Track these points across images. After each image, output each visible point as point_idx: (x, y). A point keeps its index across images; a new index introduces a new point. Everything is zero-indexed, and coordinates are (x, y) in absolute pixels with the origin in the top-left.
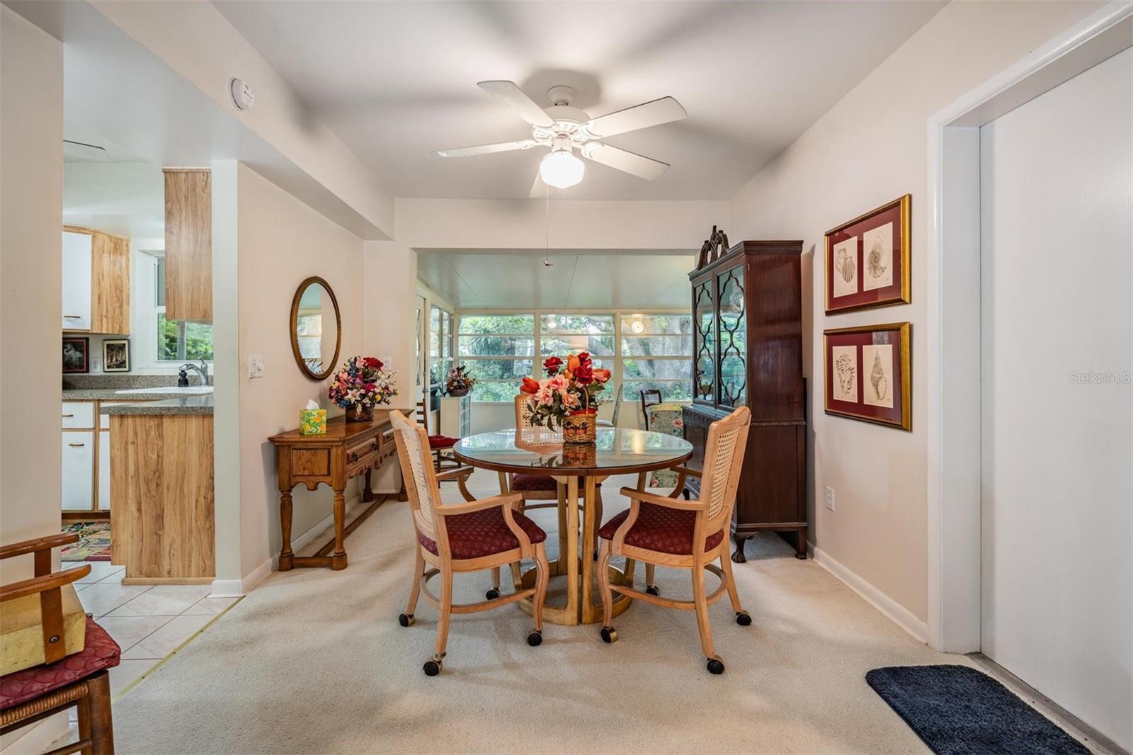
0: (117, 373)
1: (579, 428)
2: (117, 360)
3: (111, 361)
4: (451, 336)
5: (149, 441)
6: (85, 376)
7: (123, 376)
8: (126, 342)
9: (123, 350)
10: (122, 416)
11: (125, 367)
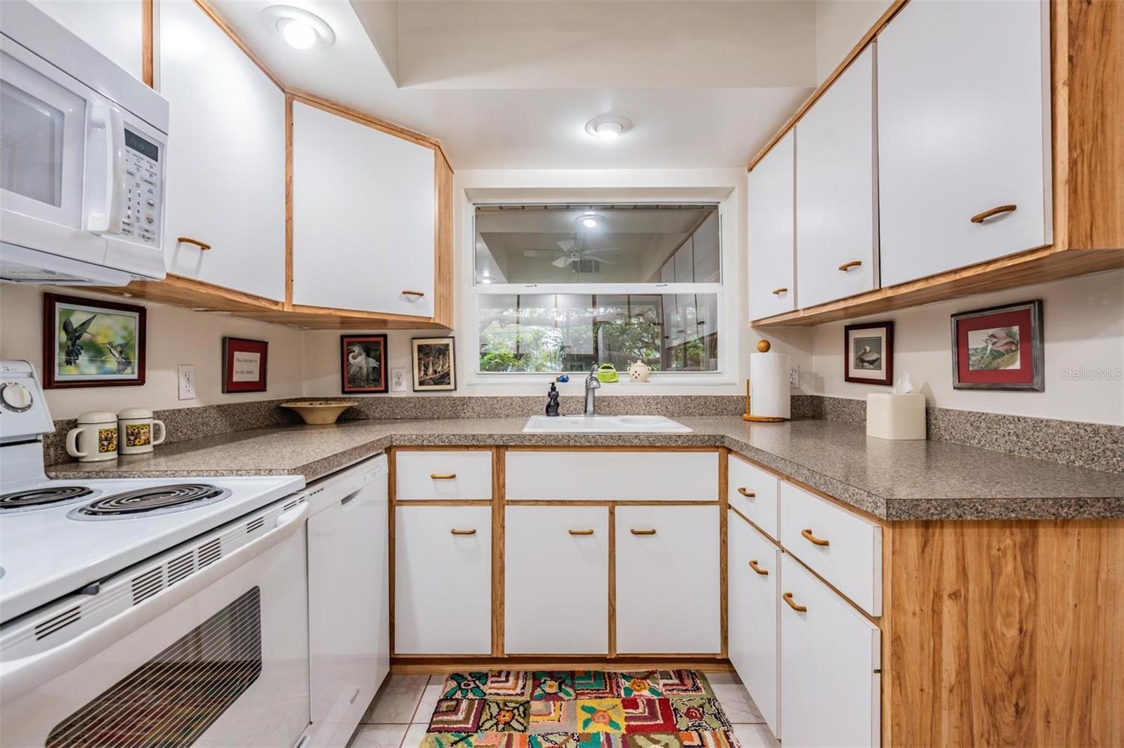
0: (434, 392)
2: (435, 372)
3: (426, 374)
5: (998, 590)
6: (385, 398)
7: (445, 399)
8: (449, 341)
9: (444, 355)
11: (449, 383)
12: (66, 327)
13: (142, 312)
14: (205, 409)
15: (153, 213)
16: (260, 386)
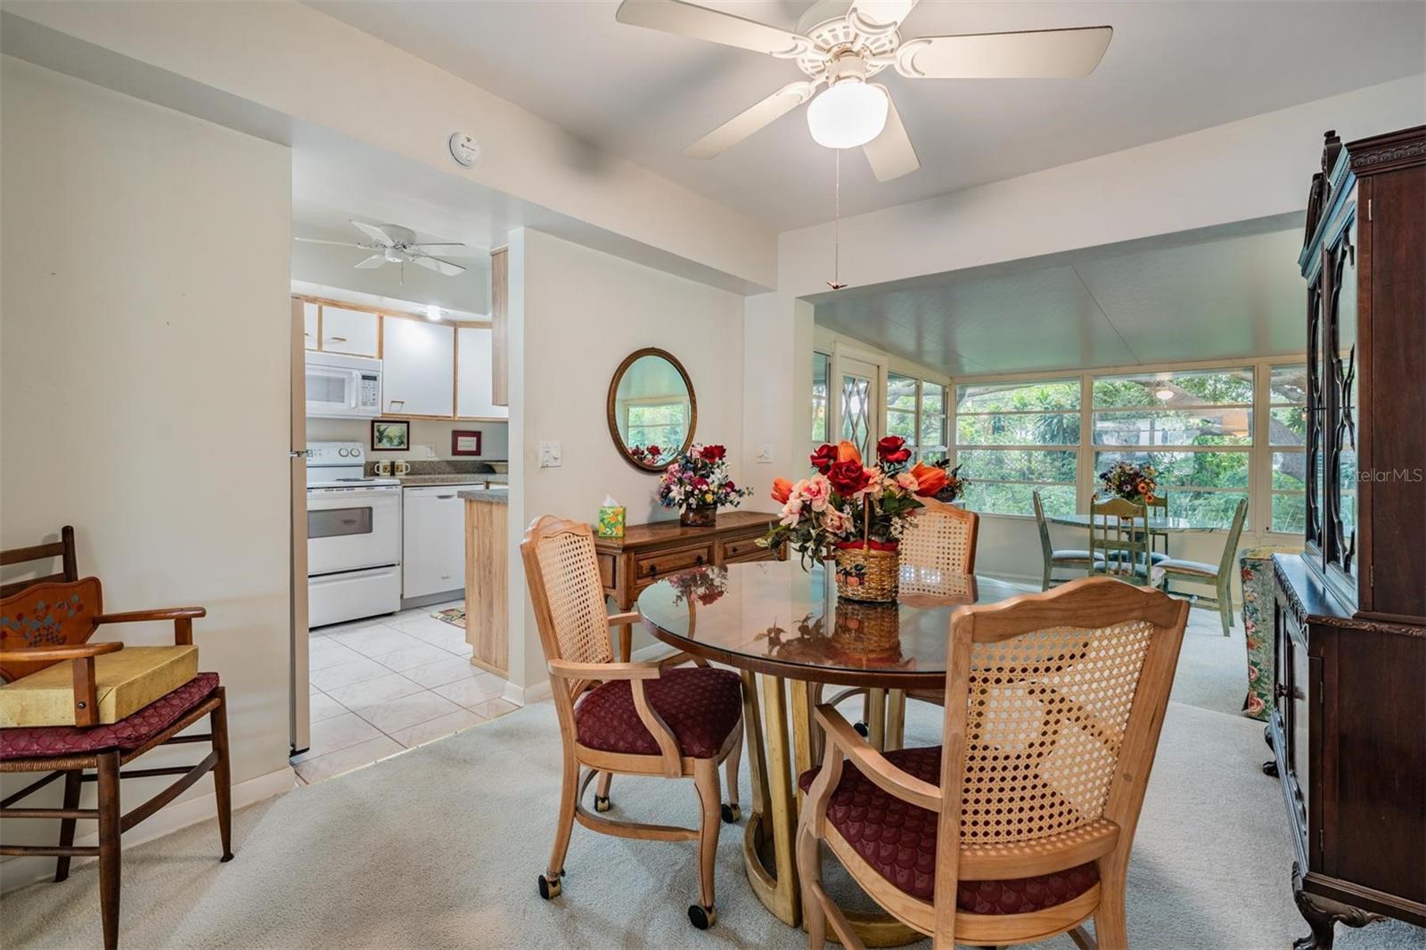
1: (851, 574)
4: (944, 416)
5: (485, 527)
10: (471, 501)
12: (378, 431)
13: (408, 423)
14: (439, 462)
15: (375, 397)
16: (478, 452)
